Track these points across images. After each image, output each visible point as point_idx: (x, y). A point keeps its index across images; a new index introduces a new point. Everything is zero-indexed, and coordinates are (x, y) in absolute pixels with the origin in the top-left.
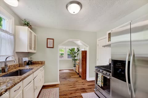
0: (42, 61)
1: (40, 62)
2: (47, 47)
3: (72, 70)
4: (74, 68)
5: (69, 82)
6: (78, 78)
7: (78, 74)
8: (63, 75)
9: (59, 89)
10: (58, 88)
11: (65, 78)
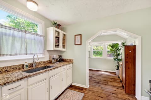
0: (70, 59)
1: (69, 60)
2: (75, 44)
3: (114, 73)
4: (116, 71)
5: (102, 91)
6: (118, 88)
7: (121, 82)
8: (98, 78)
9: (84, 97)
10: (83, 94)
11: (98, 83)
